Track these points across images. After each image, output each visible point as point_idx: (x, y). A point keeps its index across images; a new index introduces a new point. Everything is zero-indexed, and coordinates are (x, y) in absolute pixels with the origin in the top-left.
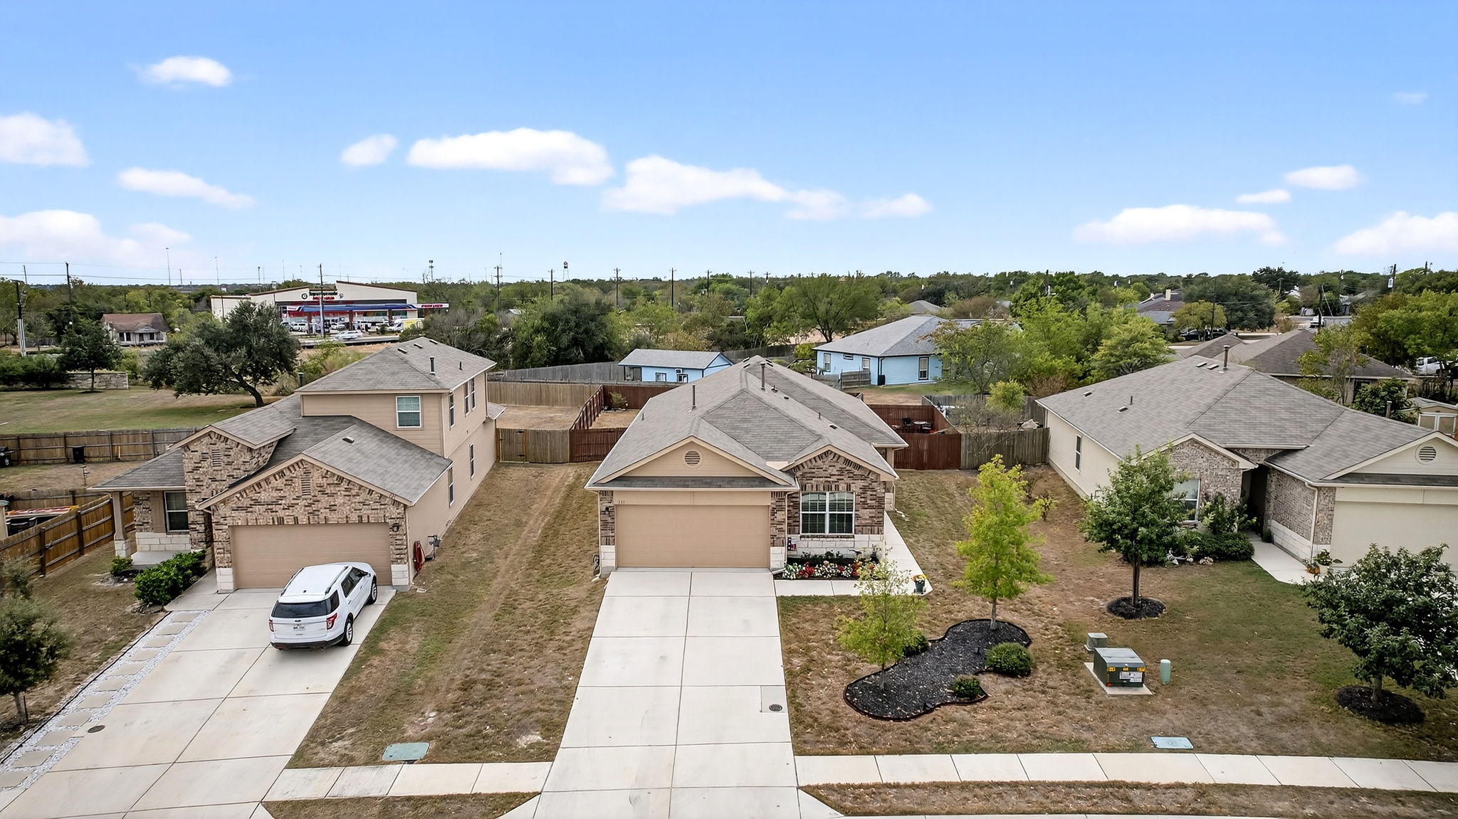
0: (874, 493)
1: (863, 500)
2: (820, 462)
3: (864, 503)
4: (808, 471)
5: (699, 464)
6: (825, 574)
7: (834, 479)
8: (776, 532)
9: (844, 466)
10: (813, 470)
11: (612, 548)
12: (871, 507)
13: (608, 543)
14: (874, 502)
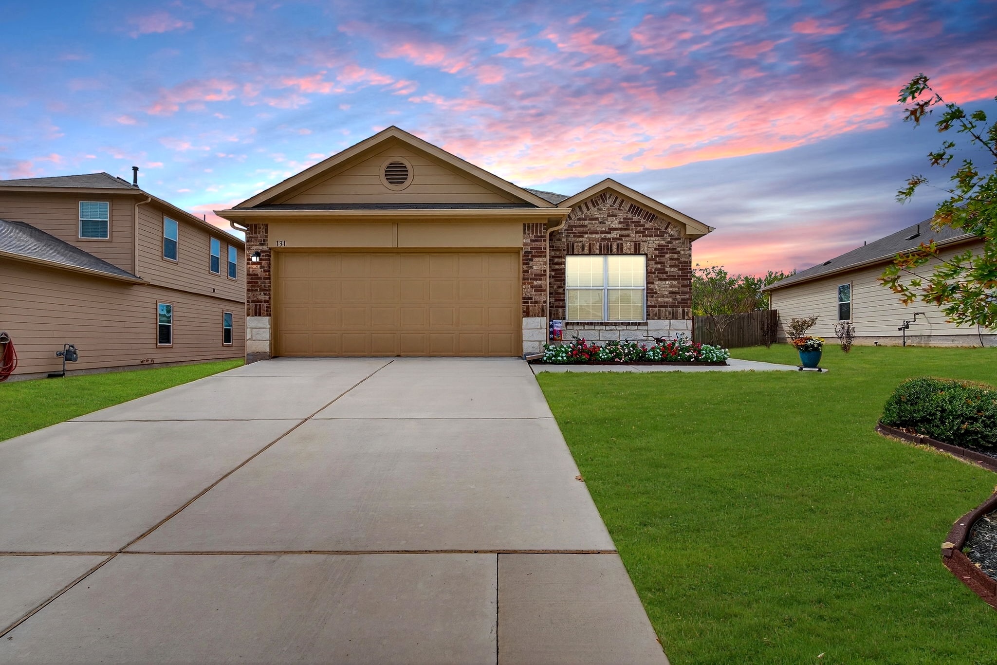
0: (676, 256)
1: (659, 266)
2: (593, 211)
3: (662, 271)
4: (577, 223)
5: (407, 183)
6: (616, 356)
7: (615, 234)
8: (530, 292)
9: (630, 215)
10: (586, 222)
11: (265, 322)
12: (673, 278)
13: (258, 313)
14: (676, 269)
